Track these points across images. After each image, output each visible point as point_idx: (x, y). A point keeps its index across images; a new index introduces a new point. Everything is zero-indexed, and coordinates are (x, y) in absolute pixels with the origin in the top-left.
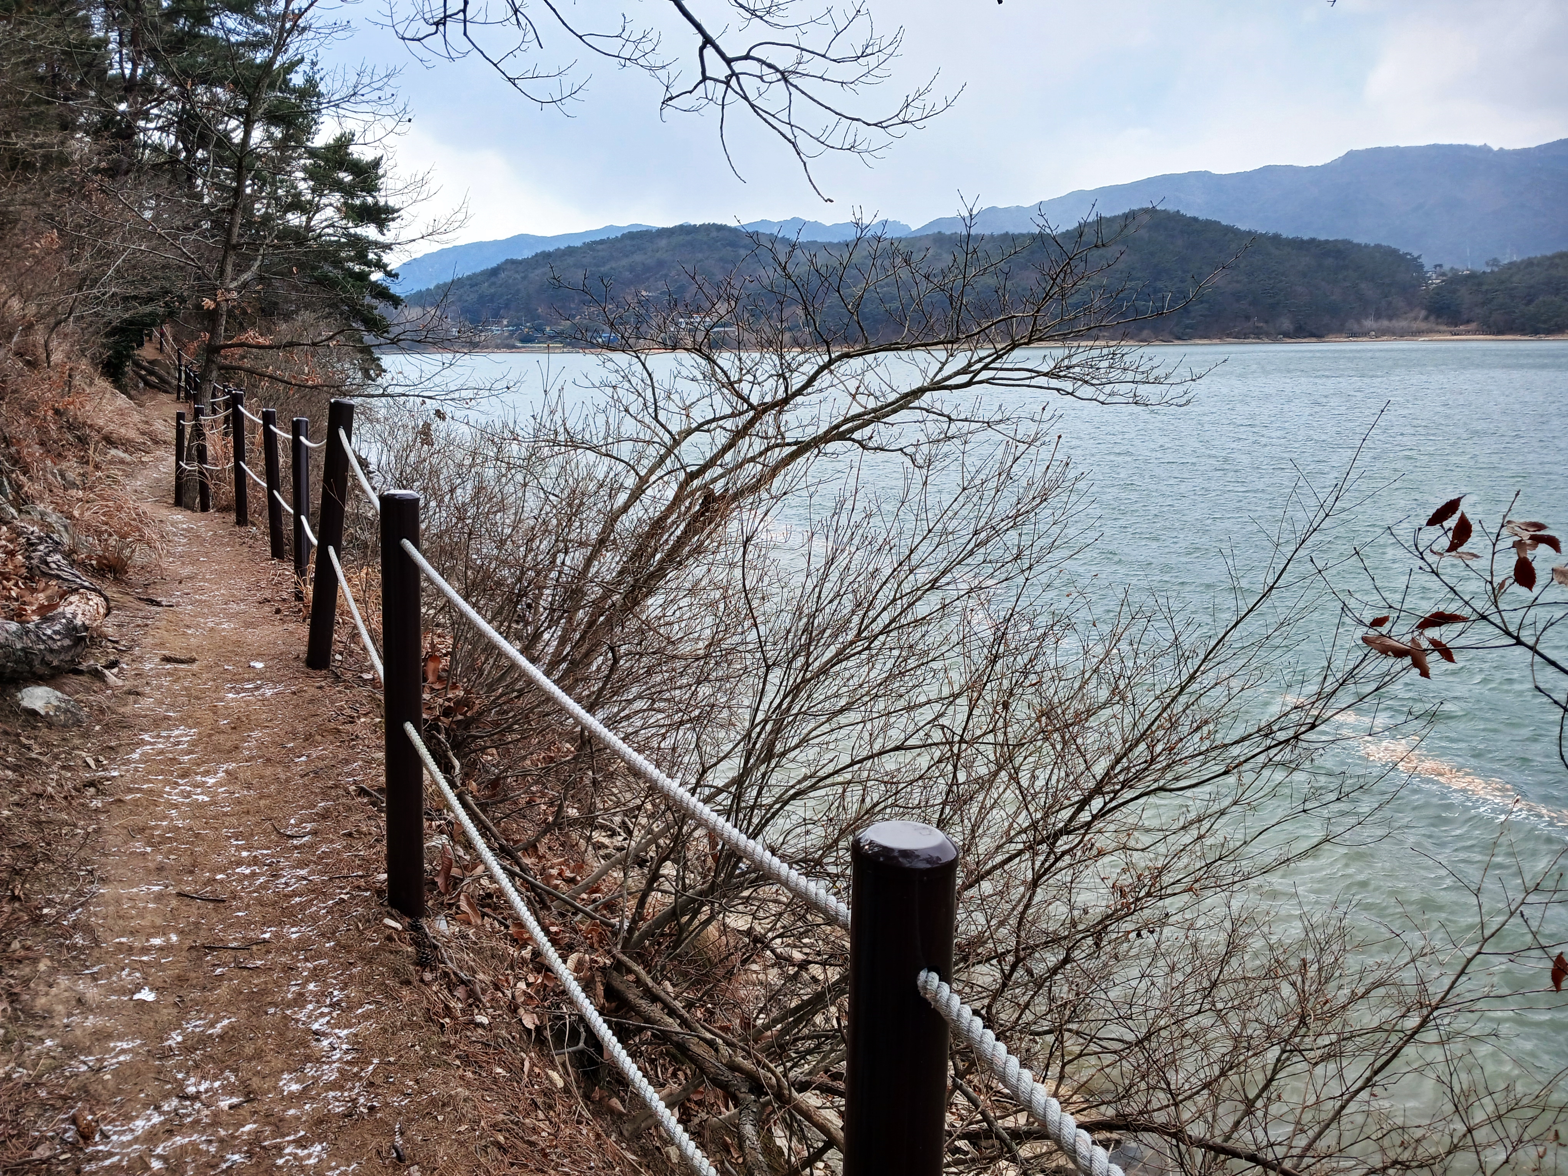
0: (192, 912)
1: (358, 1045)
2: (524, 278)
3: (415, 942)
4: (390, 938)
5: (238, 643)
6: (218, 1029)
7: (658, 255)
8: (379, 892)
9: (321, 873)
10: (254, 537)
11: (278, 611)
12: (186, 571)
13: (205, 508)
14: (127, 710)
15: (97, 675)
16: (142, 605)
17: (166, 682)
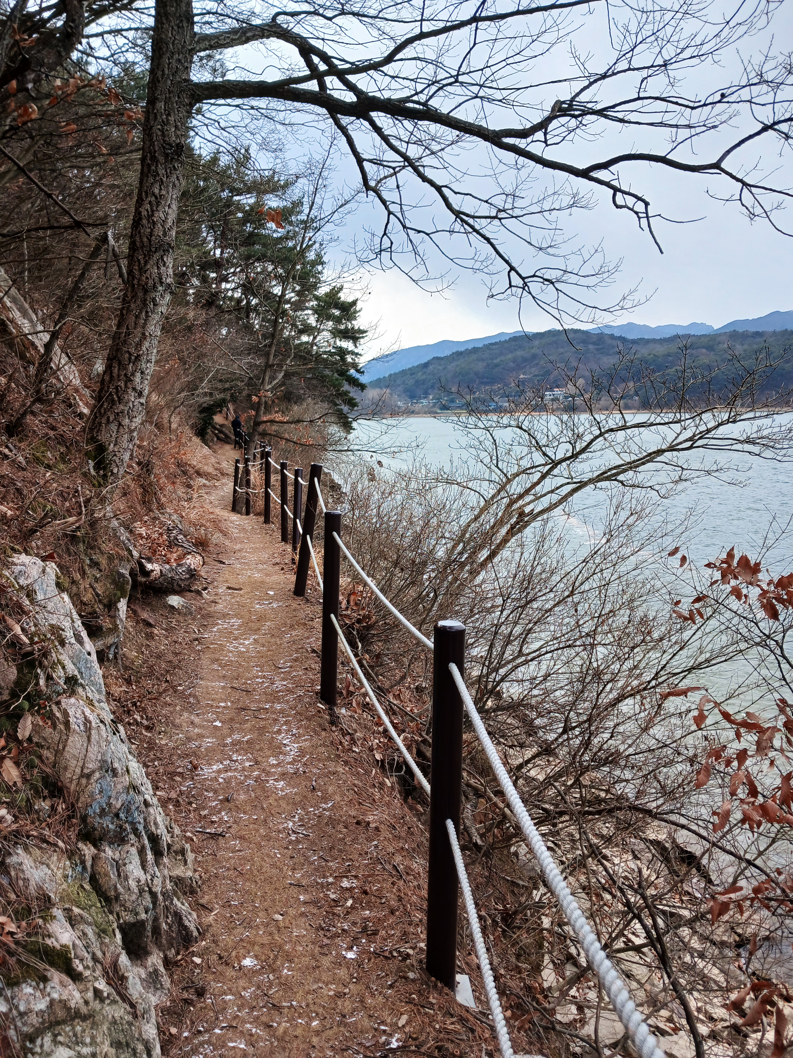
0: (237, 695)
1: (301, 750)
2: (444, 369)
3: (330, 715)
4: (319, 712)
5: (262, 582)
6: (246, 739)
7: (533, 351)
8: (317, 693)
9: (293, 684)
10: (273, 530)
11: (282, 569)
12: (238, 547)
13: (248, 513)
14: (211, 609)
15: (198, 593)
16: (216, 563)
17: (228, 598)
